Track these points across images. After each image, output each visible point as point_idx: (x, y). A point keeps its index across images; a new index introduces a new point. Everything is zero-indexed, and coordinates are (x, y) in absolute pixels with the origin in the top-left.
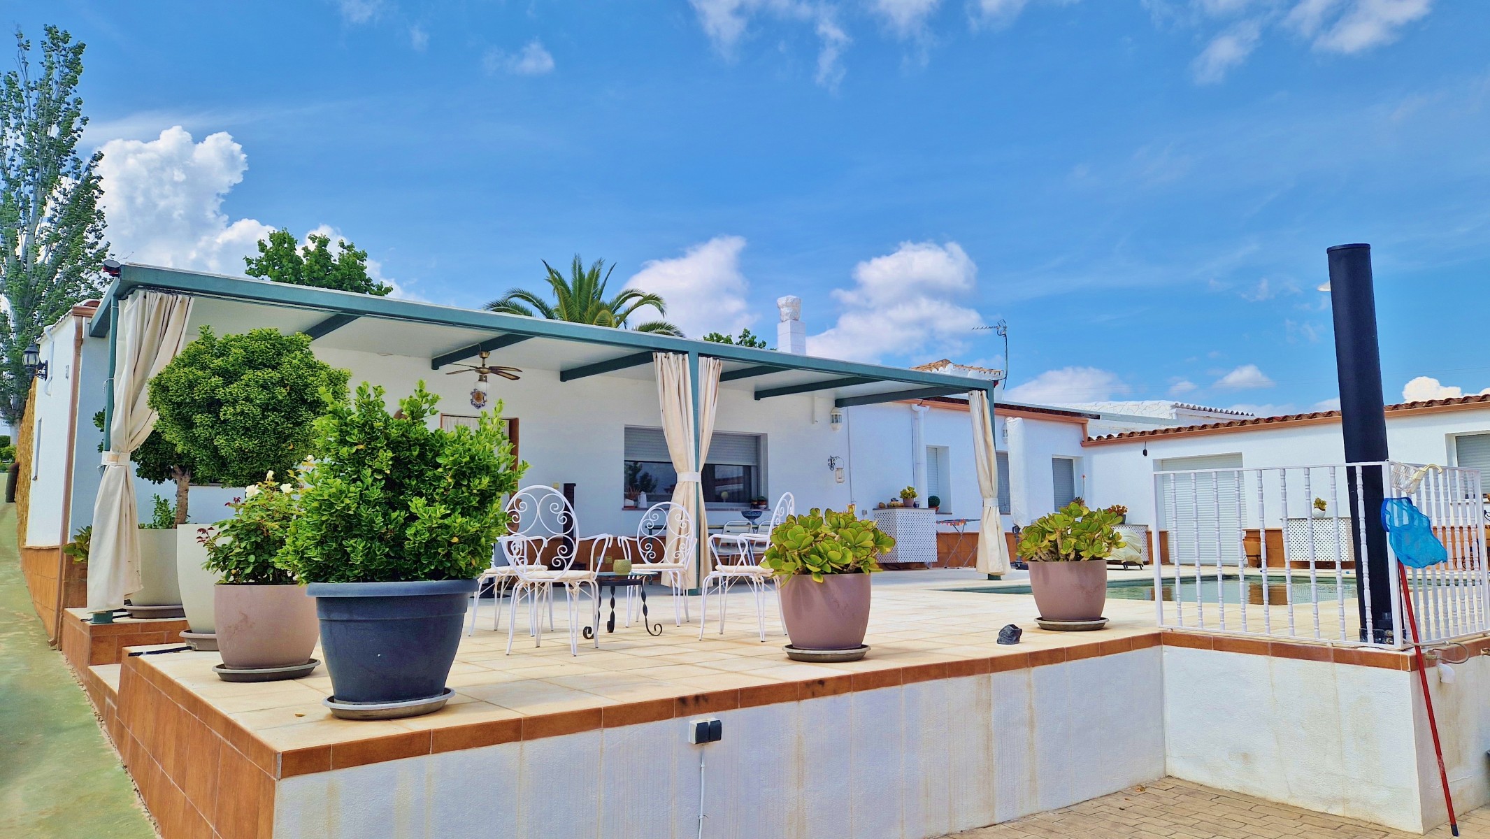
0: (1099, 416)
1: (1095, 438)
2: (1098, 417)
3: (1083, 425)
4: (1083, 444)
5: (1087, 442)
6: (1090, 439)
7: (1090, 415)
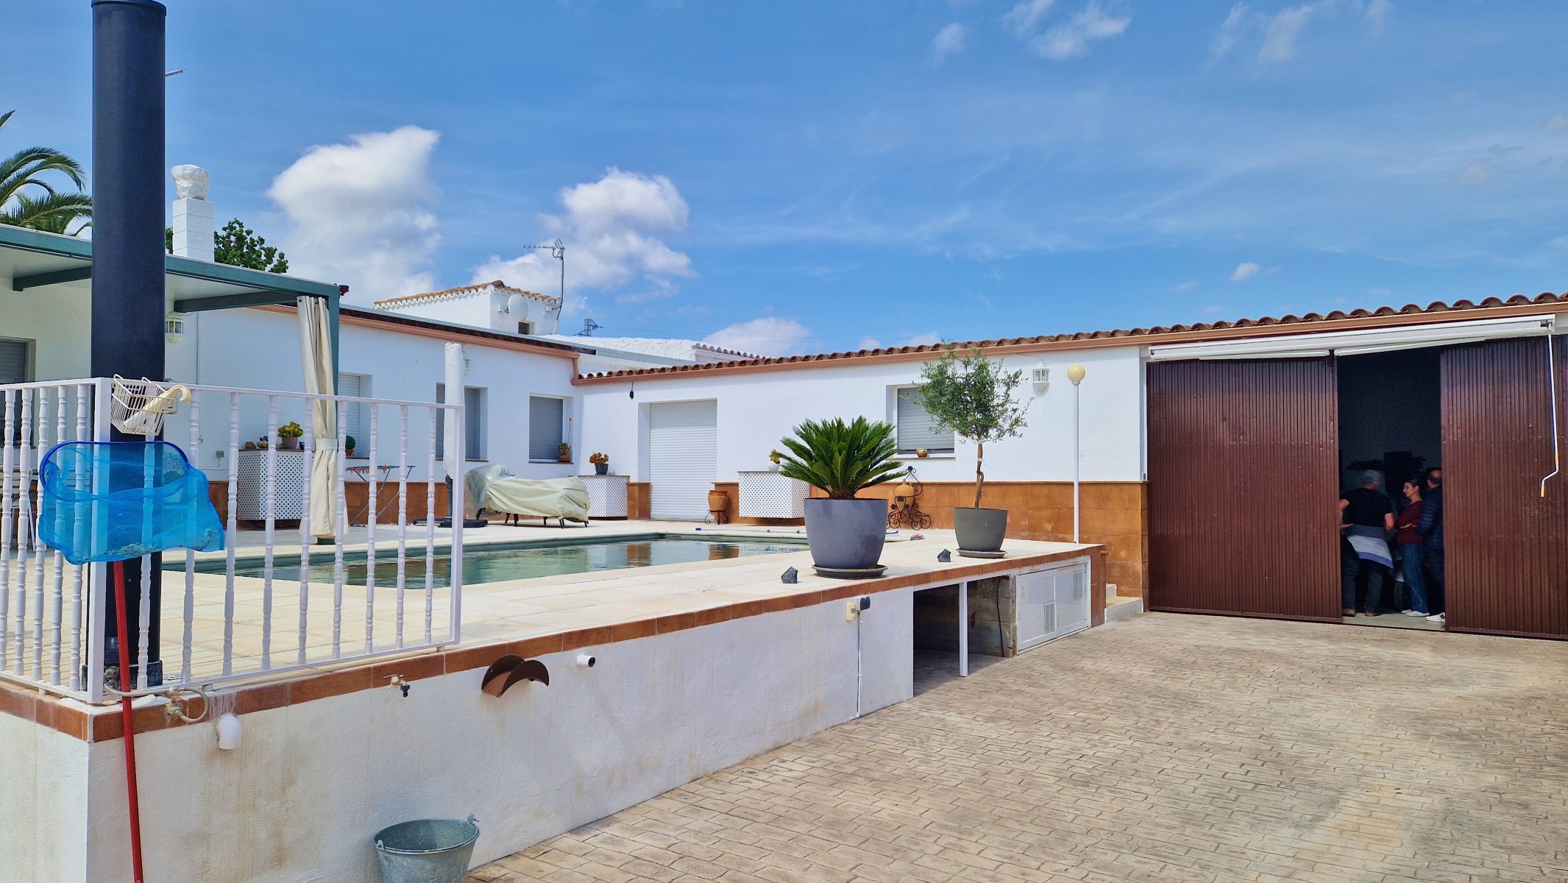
0: (595, 351)
1: (585, 376)
2: (593, 352)
3: (574, 360)
4: (573, 383)
5: (578, 380)
6: (581, 377)
7: (584, 349)
